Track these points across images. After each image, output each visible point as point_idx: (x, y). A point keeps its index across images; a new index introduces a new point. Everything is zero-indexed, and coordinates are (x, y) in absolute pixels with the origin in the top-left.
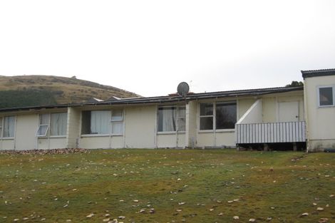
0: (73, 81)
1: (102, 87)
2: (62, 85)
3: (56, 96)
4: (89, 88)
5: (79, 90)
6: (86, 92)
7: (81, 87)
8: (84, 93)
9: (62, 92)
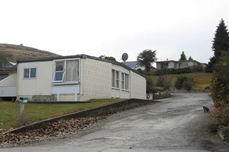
0: (21, 47)
1: (40, 51)
2: (12, 50)
3: (7, 58)
4: (31, 52)
5: (24, 54)
6: (29, 55)
7: (25, 52)
8: (27, 56)
9: (12, 55)
